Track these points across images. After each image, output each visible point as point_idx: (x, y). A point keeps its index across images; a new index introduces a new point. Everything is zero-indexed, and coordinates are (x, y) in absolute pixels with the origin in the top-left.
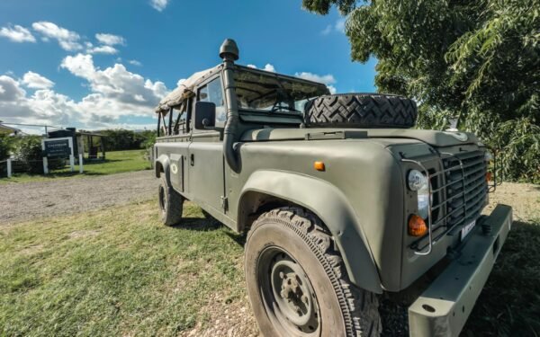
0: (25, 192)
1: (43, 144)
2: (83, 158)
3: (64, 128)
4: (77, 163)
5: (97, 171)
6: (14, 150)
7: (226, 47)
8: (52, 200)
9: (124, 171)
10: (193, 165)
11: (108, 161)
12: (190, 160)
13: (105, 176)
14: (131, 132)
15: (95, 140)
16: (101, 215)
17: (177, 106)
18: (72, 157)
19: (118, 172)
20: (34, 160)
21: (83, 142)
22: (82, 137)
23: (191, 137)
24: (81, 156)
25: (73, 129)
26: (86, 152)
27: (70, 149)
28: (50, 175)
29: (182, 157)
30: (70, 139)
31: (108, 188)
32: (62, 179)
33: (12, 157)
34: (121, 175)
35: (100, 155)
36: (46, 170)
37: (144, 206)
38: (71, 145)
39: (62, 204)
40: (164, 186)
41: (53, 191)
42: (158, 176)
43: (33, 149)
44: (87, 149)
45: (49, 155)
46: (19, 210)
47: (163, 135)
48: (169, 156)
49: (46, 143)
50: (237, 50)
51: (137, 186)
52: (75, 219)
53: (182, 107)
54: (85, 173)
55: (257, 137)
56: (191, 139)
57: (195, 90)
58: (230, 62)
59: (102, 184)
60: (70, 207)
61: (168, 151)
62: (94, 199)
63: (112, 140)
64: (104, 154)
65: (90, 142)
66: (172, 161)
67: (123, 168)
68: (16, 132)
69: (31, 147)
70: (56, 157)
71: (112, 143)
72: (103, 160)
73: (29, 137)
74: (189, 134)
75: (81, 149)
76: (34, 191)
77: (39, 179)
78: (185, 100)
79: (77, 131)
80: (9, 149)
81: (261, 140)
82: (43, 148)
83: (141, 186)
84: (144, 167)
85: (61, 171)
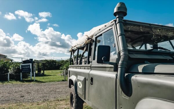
0: (14, 89)
1: (21, 67)
2: (35, 73)
3: (29, 59)
4: (33, 76)
5: (41, 80)
6: (10, 69)
7: (119, 8)
8: (23, 94)
9: (53, 81)
10: (92, 84)
11: (45, 75)
12: (90, 81)
13: (44, 83)
14: (55, 61)
15: (40, 64)
16: (42, 105)
17: (82, 48)
18: (31, 73)
19: (50, 81)
20: (17, 74)
21: (35, 66)
22: (35, 63)
23: (90, 67)
24: (34, 73)
25: (32, 60)
26: (36, 70)
27: (30, 69)
28: (23, 81)
29: (85, 78)
30: (31, 64)
31: (46, 90)
32: (27, 83)
33: (10, 72)
34: (51, 83)
35: (42, 72)
36: (21, 79)
37: (62, 102)
38: (31, 68)
39: (27, 96)
40: (73, 93)
41: (24, 89)
42: (70, 87)
43: (17, 68)
44: (37, 69)
45: (23, 72)
46: (11, 98)
47: (73, 64)
48: (77, 77)
49: (22, 66)
50: (126, 9)
51: (58, 90)
52: (32, 105)
53: (85, 48)
54: (36, 81)
55: (143, 70)
56: (91, 68)
57: (94, 38)
58: (121, 18)
59: (43, 87)
60: (30, 98)
61: (77, 74)
62: (40, 95)
63: (47, 65)
64: (44, 72)
65: (38, 66)
66: (79, 80)
67: (52, 80)
68: (12, 61)
69: (16, 68)
70: (25, 73)
71: (47, 66)
72: (43, 75)
73: (16, 63)
74: (89, 65)
75: (35, 69)
76: (17, 89)
77: (19, 83)
78: (87, 44)
79: (33, 60)
80: (9, 68)
81: (145, 72)
82: (21, 69)
83: (61, 90)
84: (61, 80)
85: (27, 79)
